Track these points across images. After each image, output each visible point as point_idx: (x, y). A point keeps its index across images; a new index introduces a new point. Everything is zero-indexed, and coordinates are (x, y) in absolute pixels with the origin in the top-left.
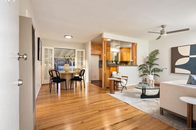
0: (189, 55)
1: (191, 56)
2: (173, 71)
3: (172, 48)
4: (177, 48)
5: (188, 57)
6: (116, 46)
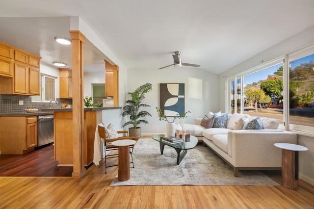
0: (177, 95)
1: (180, 97)
2: (162, 115)
3: (160, 84)
4: (166, 84)
5: (177, 96)
6: (54, 63)
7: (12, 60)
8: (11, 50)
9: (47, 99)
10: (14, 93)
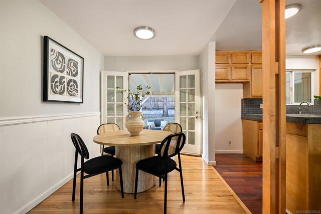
6: (303, 50)
7: (250, 64)
8: (248, 55)
9: (296, 101)
10: (251, 97)
